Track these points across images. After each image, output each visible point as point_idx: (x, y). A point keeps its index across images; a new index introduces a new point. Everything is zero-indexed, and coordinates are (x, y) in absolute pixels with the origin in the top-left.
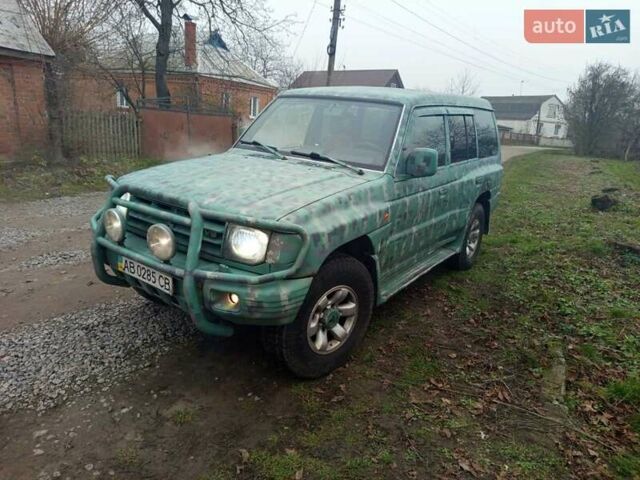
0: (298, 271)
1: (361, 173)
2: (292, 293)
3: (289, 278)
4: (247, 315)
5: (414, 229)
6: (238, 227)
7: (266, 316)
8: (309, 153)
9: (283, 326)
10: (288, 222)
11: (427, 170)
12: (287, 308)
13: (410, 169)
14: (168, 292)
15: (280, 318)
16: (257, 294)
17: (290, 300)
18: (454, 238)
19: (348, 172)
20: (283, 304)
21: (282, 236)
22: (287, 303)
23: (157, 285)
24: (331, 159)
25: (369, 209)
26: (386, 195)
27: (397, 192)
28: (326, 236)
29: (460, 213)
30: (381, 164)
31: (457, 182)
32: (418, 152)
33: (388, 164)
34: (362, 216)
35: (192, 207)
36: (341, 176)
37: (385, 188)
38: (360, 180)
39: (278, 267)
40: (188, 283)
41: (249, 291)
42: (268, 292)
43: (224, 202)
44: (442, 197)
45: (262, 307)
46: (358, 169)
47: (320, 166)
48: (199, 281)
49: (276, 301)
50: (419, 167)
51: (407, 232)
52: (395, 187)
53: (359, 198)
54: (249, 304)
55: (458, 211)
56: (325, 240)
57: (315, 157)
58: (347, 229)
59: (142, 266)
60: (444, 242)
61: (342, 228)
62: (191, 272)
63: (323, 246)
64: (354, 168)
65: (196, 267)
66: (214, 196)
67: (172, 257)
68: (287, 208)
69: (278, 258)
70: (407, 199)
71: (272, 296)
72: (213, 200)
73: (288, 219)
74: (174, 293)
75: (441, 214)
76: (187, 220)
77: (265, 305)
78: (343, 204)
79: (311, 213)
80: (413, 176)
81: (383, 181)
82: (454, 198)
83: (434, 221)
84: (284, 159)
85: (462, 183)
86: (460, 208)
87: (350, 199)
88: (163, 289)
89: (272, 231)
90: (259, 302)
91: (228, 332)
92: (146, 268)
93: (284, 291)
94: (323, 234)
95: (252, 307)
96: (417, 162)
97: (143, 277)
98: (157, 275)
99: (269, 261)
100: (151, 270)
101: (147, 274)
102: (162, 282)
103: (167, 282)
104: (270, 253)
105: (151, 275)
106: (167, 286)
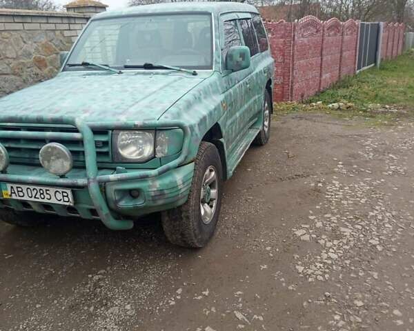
0: (186, 157)
1: (195, 74)
2: (185, 177)
3: (180, 166)
4: (151, 204)
5: (238, 114)
6: (121, 133)
7: (167, 201)
8: (142, 64)
9: (181, 206)
10: (167, 119)
11: (244, 64)
12: (182, 190)
13: (231, 65)
14: (68, 204)
15: (178, 200)
16: (158, 184)
17: (183, 183)
18: (256, 119)
19: (184, 74)
20: (180, 187)
21: (165, 132)
22: (182, 186)
23: (53, 201)
24: (165, 66)
25: (214, 101)
26: (220, 88)
27: (225, 85)
28: (197, 126)
29: (259, 98)
30: (209, 64)
31: (254, 73)
32: (234, 50)
33: (214, 63)
34: (213, 107)
35: (79, 123)
36: (180, 79)
37: (218, 83)
38: (197, 79)
39: (168, 159)
40: (94, 189)
41: (150, 183)
42: (167, 180)
43: (99, 114)
44: (248, 86)
45: (164, 194)
46: (192, 71)
47: (157, 74)
48: (103, 186)
49: (174, 186)
50: (237, 62)
51: (234, 118)
52: (224, 82)
53: (206, 93)
54: (153, 194)
55: (257, 97)
56: (196, 129)
57: (148, 66)
58: (207, 118)
59: (32, 187)
60: (251, 123)
61: (205, 118)
62: (94, 179)
63: (197, 135)
64: (188, 71)
65: (97, 175)
66: (85, 111)
67: (69, 171)
68: (159, 108)
69: (166, 151)
70: (231, 90)
71: (171, 182)
72: (87, 115)
73: (166, 117)
74: (75, 204)
75: (249, 100)
76: (77, 135)
77: (166, 192)
78: (198, 99)
79: (180, 109)
80: (233, 71)
81: (215, 77)
82: (254, 86)
83: (246, 106)
84: (120, 73)
85: (257, 73)
86: (258, 94)
87: (200, 94)
88: (61, 203)
89: (155, 130)
90: (161, 190)
91: (129, 225)
92: (38, 188)
93: (179, 177)
94: (195, 124)
95: (155, 196)
96: (234, 58)
97: (35, 197)
98: (52, 191)
99: (159, 155)
100: (44, 189)
101: (39, 194)
102: (59, 196)
103: (65, 194)
104: (158, 148)
105: (45, 194)
106: (66, 199)
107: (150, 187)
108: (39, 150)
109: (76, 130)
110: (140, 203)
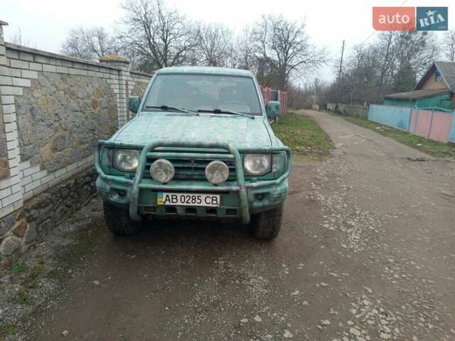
1: (253, 118)
14: (215, 206)
16: (279, 189)
21: (277, 155)
23: (203, 204)
24: (232, 112)
30: (260, 112)
33: (263, 112)
38: (256, 122)
39: (279, 173)
40: (245, 193)
41: (274, 189)
46: (251, 116)
59: (186, 195)
62: (244, 186)
64: (249, 116)
69: (278, 167)
74: (221, 205)
76: (231, 156)
84: (198, 115)
88: (210, 205)
89: (271, 153)
92: (191, 195)
95: (277, 197)
96: (272, 109)
97: (187, 202)
98: (203, 196)
99: (274, 170)
100: (196, 195)
101: (191, 199)
102: (209, 200)
103: (214, 199)
104: (274, 165)
105: (196, 199)
106: (215, 202)
107: (275, 191)
108: (204, 169)
109: (229, 153)
110: (266, 202)
